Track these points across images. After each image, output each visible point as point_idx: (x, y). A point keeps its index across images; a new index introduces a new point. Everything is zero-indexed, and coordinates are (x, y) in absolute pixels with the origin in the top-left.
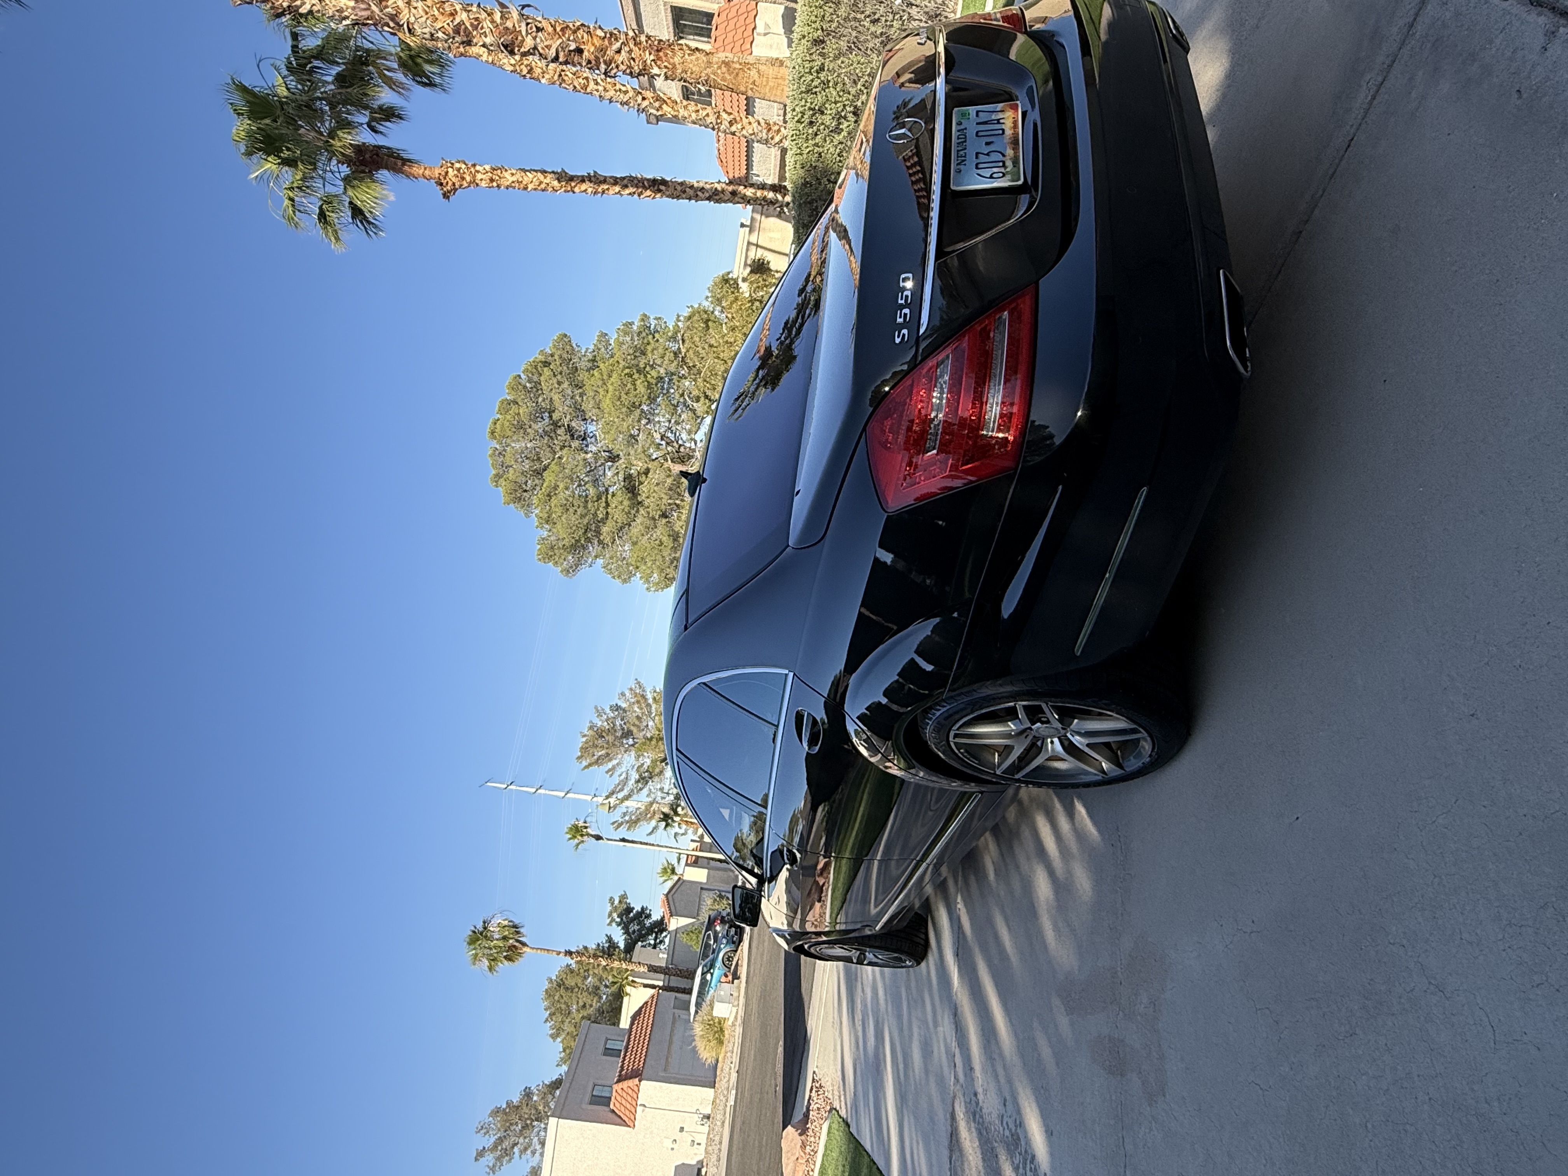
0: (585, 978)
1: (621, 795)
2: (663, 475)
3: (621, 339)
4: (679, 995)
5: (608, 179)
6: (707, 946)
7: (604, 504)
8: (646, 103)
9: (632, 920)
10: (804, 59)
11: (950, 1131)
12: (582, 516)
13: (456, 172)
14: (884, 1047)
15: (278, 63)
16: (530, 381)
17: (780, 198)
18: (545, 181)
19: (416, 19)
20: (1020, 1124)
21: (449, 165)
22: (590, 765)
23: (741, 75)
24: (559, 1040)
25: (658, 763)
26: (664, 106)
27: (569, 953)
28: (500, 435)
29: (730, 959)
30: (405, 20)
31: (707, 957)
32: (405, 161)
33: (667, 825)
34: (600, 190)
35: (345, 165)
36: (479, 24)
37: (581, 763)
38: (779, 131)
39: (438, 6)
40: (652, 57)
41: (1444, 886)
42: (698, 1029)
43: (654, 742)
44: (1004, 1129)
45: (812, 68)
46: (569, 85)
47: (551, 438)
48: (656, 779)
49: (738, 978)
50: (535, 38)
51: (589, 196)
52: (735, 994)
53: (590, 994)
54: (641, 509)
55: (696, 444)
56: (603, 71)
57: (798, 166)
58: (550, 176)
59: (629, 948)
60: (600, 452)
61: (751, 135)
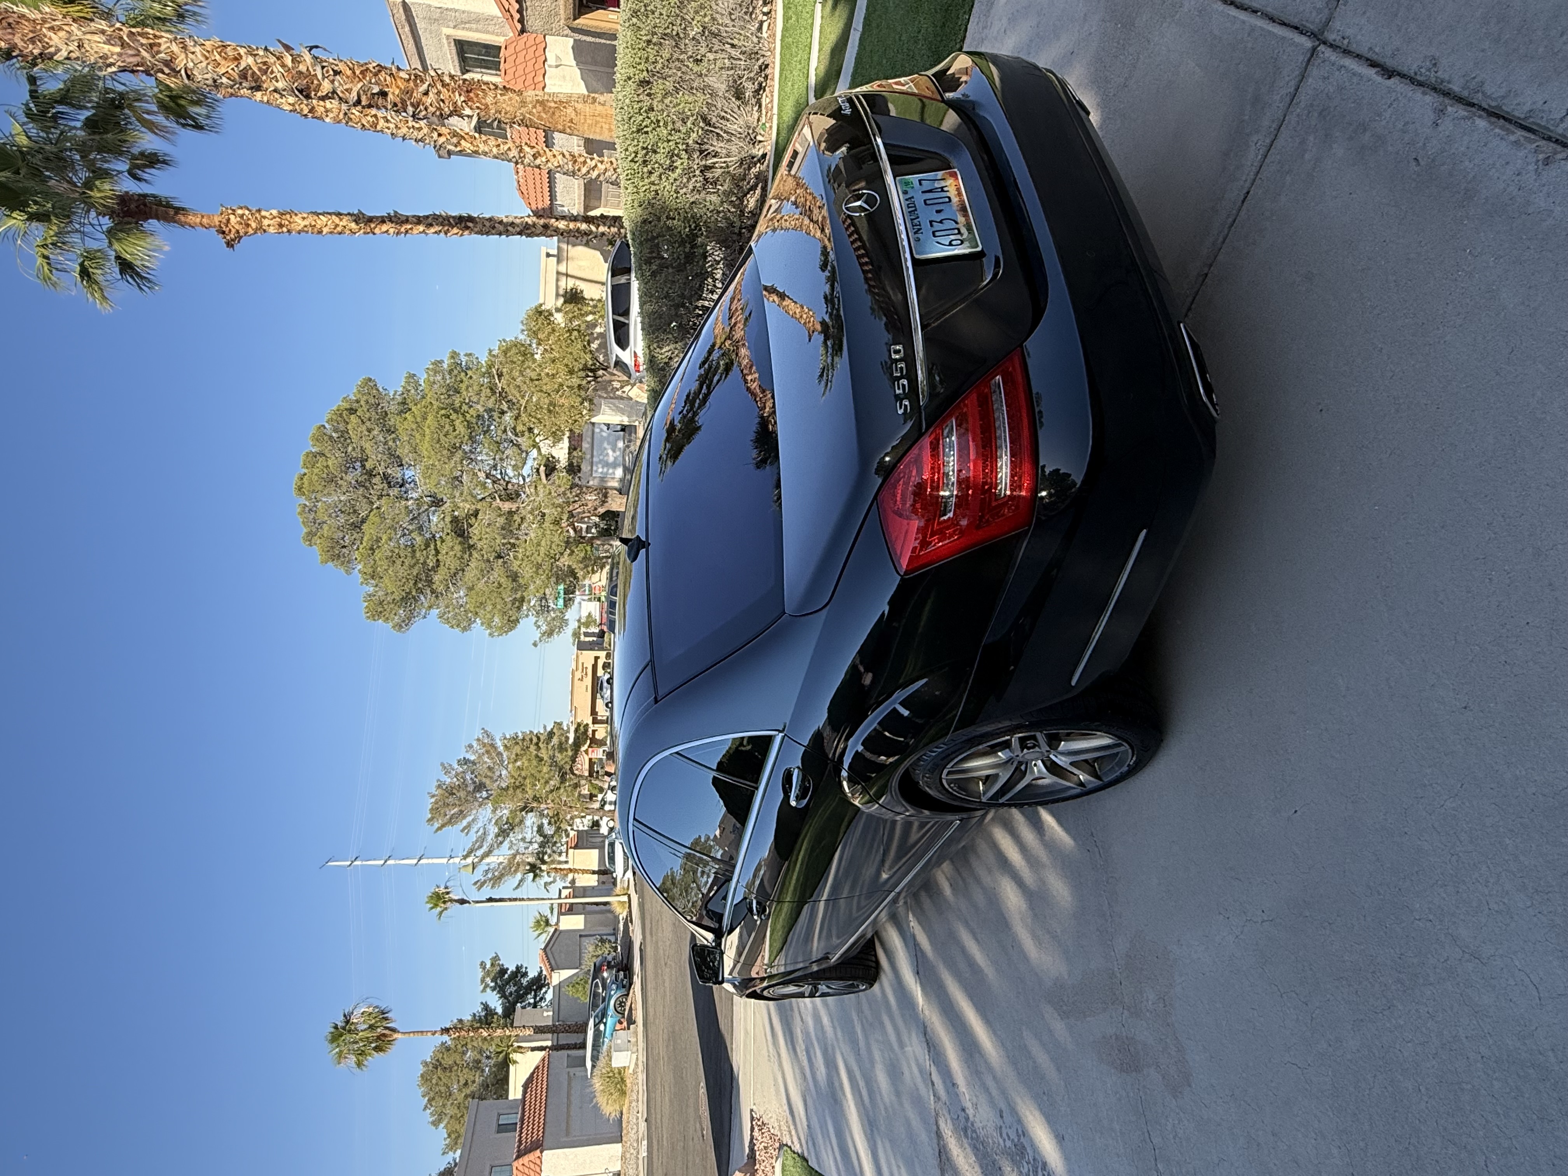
0: (464, 1053)
1: (479, 853)
2: (493, 515)
3: (432, 379)
4: (570, 1052)
5: (410, 219)
6: (595, 995)
7: (433, 552)
8: (442, 140)
9: (508, 982)
10: (633, 100)
11: (937, 1150)
12: (412, 567)
13: (238, 219)
14: (838, 1074)
15: (14, 110)
16: (336, 431)
17: (593, 228)
18: (341, 223)
19: (195, 64)
20: (1023, 1133)
21: (230, 211)
22: (443, 826)
23: (557, 114)
24: (442, 1125)
25: (518, 813)
26: (463, 142)
27: (446, 1031)
28: (309, 491)
29: (622, 1004)
30: (182, 65)
31: (598, 1006)
32: (178, 210)
33: (535, 876)
34: (403, 230)
35: (108, 217)
36: (268, 69)
37: (432, 825)
38: (585, 162)
39: (219, 50)
40: (463, 98)
41: (1463, 863)
42: (597, 1084)
43: (511, 791)
44: (1004, 1140)
45: (641, 109)
46: (356, 124)
47: (367, 489)
48: (517, 829)
49: (634, 1022)
50: (332, 82)
51: (391, 237)
52: (633, 1040)
53: (471, 1069)
54: (474, 553)
55: (524, 480)
56: (411, 113)
57: (636, 204)
58: (346, 218)
59: (509, 1012)
60: (422, 497)
61: (557, 167)
